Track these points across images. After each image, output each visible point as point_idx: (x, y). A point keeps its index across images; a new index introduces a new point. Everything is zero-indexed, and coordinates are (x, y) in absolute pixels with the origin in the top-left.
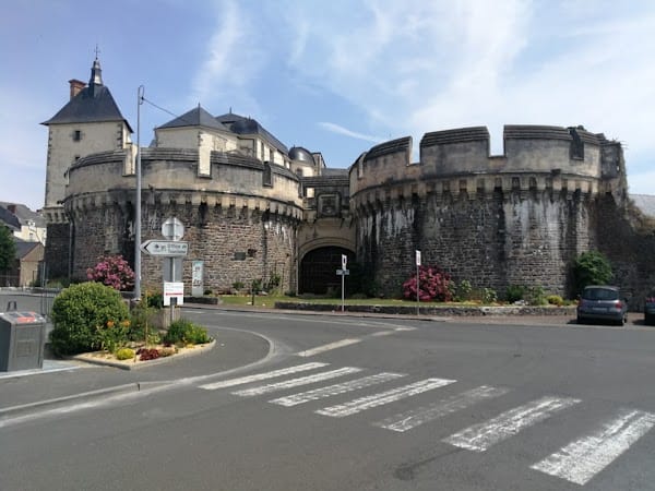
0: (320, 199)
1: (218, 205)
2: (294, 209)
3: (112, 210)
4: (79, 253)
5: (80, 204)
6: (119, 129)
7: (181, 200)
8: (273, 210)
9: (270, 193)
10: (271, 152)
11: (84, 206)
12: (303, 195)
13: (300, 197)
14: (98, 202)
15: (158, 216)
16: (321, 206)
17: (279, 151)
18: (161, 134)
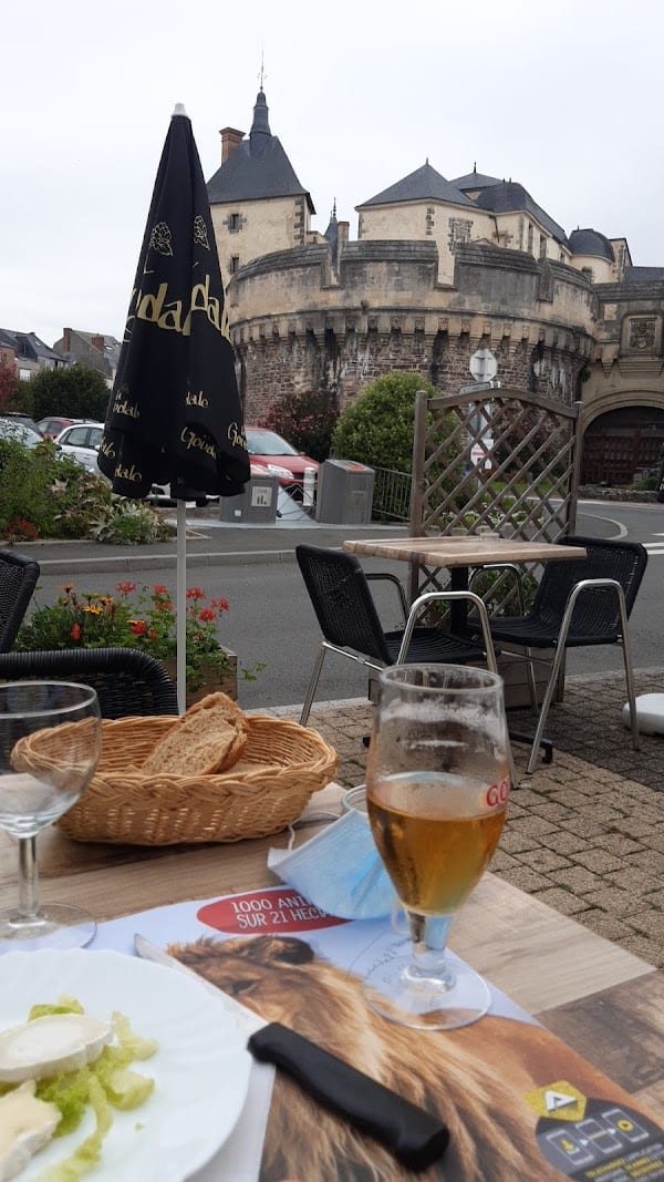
0: (628, 324)
1: (465, 335)
2: (583, 341)
3: (303, 344)
4: (254, 410)
5: (256, 334)
6: (298, 209)
7: (409, 325)
8: (549, 342)
9: (547, 312)
10: (542, 239)
11: (262, 337)
12: (598, 315)
13: (594, 319)
14: (283, 330)
15: (371, 353)
16: (628, 334)
17: (555, 238)
18: (366, 215)
